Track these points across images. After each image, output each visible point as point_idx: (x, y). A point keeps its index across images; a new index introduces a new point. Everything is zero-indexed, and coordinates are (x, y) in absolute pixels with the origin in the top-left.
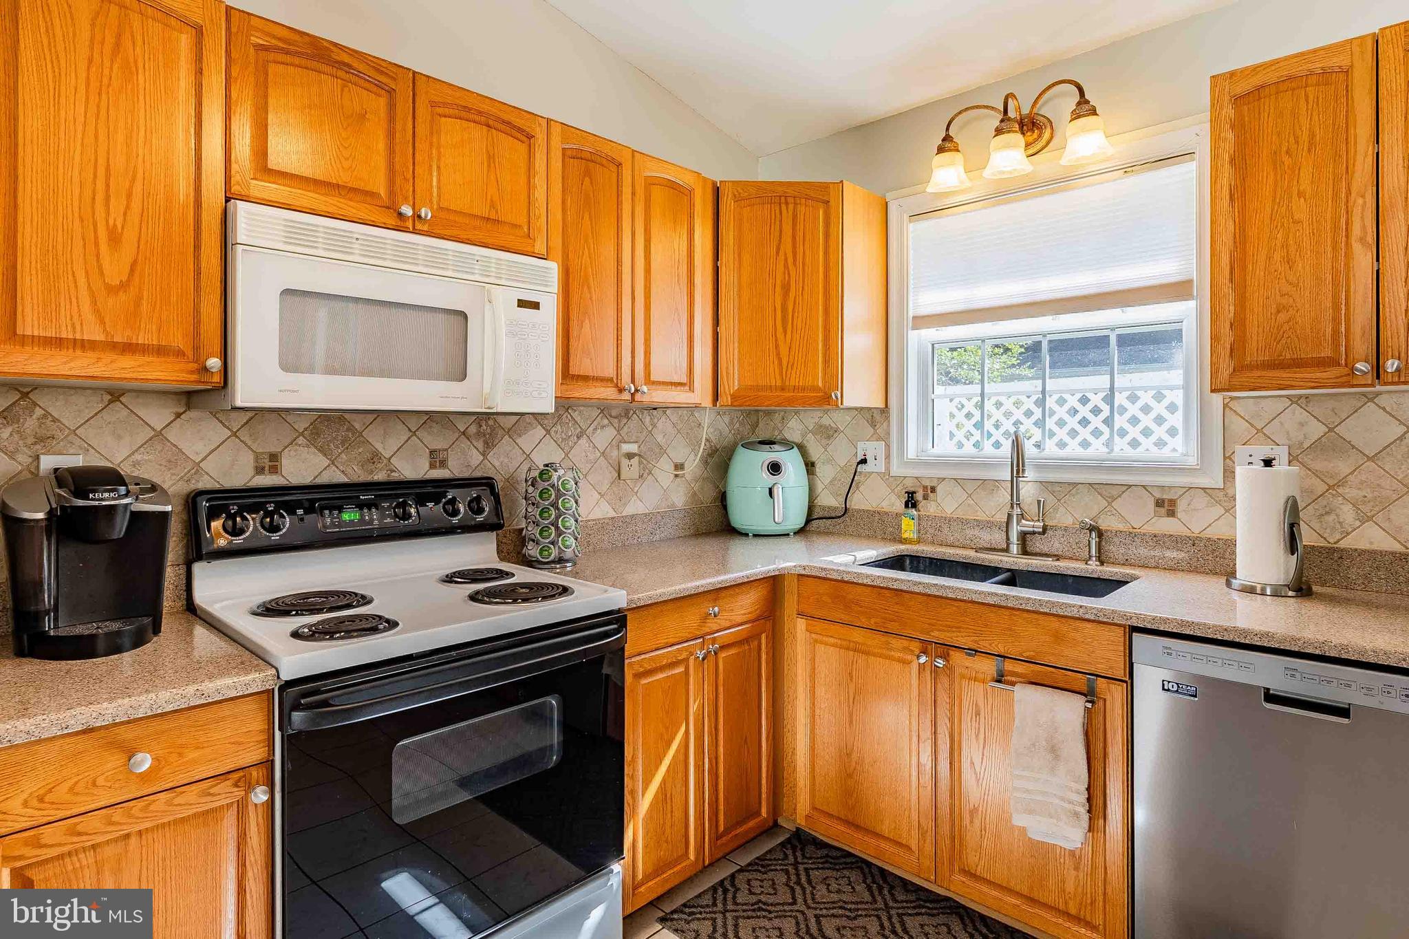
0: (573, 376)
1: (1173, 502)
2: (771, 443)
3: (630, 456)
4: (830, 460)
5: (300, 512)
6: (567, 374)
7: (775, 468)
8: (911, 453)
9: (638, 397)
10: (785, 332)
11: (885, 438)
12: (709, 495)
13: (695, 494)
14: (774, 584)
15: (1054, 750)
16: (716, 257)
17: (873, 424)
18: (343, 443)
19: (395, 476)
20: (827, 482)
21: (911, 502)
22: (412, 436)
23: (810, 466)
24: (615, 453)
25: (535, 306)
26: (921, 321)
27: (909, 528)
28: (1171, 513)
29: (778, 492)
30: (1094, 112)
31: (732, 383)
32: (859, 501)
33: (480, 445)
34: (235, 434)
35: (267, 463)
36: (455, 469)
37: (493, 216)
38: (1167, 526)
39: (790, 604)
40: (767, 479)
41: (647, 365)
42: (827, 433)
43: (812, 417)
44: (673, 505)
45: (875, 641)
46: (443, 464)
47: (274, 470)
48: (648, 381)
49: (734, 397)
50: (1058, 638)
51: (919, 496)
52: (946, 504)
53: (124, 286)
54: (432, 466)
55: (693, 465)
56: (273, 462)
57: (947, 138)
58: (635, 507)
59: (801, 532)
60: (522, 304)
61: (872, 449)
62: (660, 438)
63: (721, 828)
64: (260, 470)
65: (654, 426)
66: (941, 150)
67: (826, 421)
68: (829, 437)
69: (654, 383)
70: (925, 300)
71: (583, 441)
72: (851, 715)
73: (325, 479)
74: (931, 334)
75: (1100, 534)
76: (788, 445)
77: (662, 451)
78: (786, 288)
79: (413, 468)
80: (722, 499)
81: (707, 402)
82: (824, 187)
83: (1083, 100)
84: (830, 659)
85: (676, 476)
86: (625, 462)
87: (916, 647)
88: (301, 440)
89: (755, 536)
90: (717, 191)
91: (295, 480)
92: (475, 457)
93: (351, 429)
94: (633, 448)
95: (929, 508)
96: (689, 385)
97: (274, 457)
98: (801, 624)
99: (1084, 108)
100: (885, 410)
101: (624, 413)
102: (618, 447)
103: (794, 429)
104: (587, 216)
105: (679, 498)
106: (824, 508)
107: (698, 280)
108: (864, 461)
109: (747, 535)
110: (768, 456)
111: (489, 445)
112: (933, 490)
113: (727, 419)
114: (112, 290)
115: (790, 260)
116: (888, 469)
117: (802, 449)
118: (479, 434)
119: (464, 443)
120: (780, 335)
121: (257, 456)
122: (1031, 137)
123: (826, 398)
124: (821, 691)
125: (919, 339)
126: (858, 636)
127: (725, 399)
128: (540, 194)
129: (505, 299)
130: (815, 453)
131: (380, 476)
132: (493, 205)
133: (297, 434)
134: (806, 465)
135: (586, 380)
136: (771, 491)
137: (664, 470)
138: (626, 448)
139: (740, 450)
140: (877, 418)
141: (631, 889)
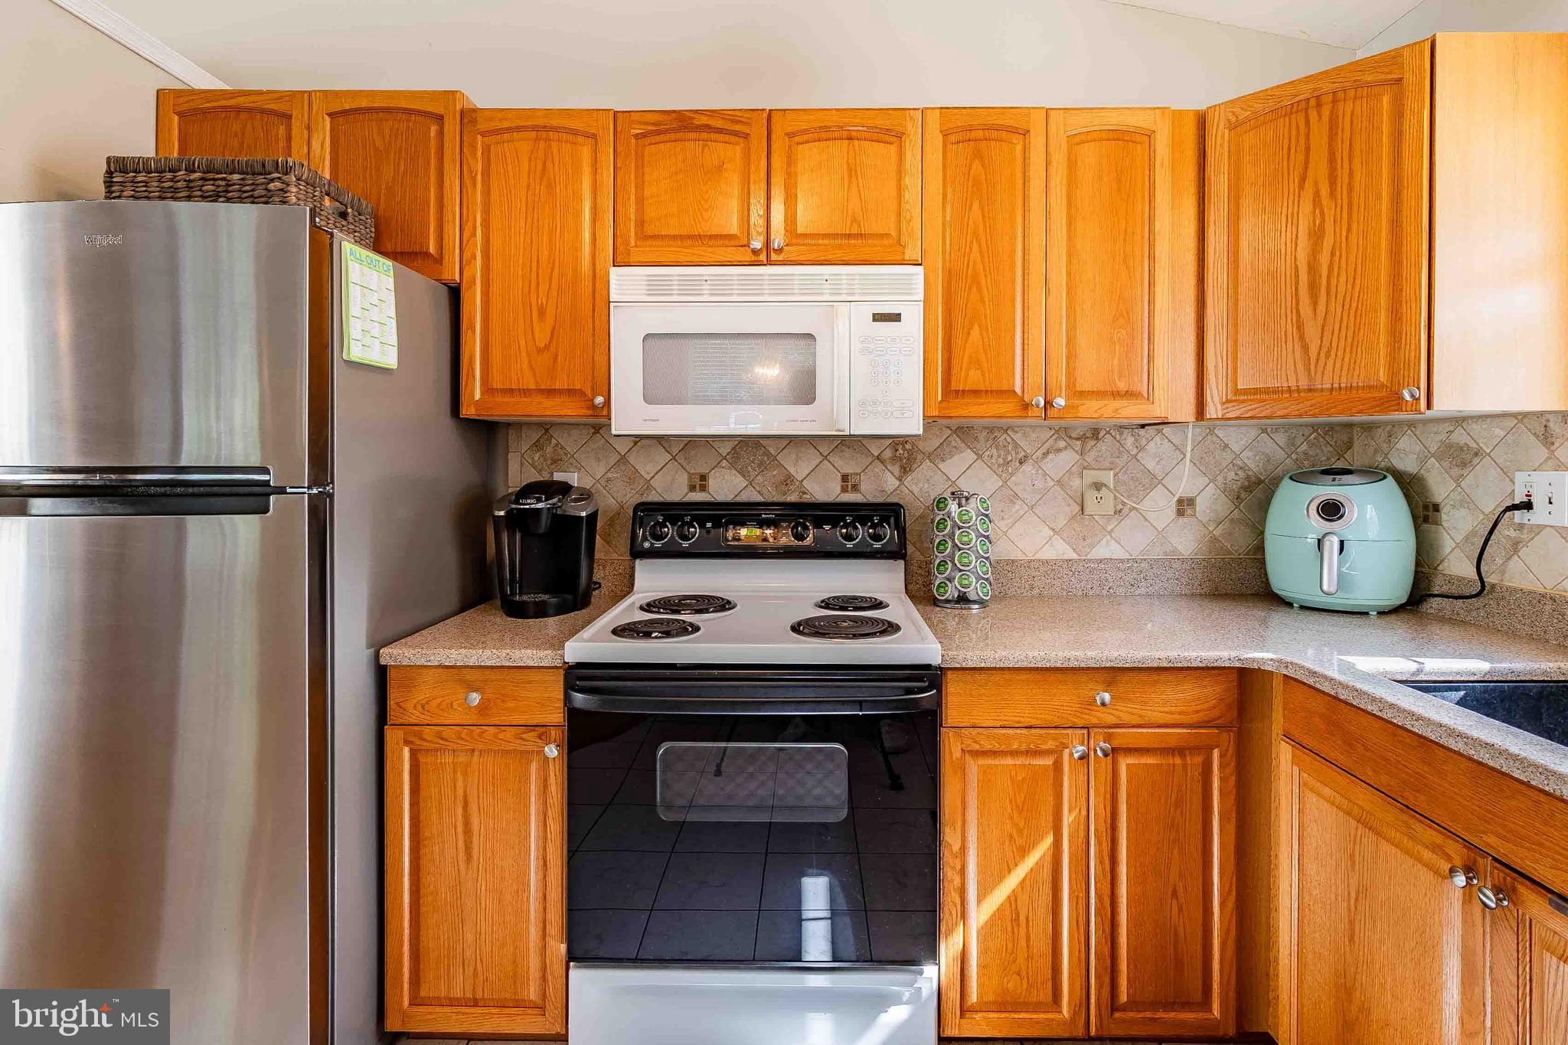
0: (957, 392)
3: (1097, 485)
4: (1467, 502)
5: (709, 525)
6: (945, 391)
7: (1331, 510)
9: (1053, 412)
12: (1235, 543)
13: (1214, 540)
14: (1238, 682)
17: (1547, 441)
18: (759, 466)
19: (807, 498)
20: (1459, 538)
22: (823, 460)
23: (1421, 512)
24: (1076, 483)
25: (896, 318)
29: (1331, 545)
31: (1226, 383)
32: (1510, 575)
33: (896, 470)
34: (674, 458)
35: (698, 483)
36: (867, 493)
37: (855, 231)
40: (1317, 525)
41: (1070, 377)
42: (1461, 458)
43: (1437, 433)
44: (1175, 551)
46: (855, 488)
47: (703, 488)
49: (1236, 404)
53: (547, 347)
54: (844, 490)
55: (1210, 502)
56: (701, 482)
58: (1106, 549)
60: (878, 318)
61: (1544, 484)
62: (1150, 464)
64: (692, 488)
65: (1141, 449)
67: (1459, 437)
68: (1464, 464)
71: (1027, 468)
73: (744, 498)
76: (1374, 474)
77: (1154, 481)
78: (1317, 236)
79: (825, 489)
81: (1182, 415)
85: (1180, 512)
86: (1091, 496)
88: (724, 463)
89: (1302, 607)
91: (721, 498)
92: (891, 482)
93: (767, 454)
96: (1146, 394)
97: (703, 478)
102: (1082, 475)
103: (1406, 452)
104: (976, 206)
105: (1186, 541)
106: (1450, 580)
108: (1520, 506)
109: (1290, 605)
110: (1327, 491)
111: (905, 470)
114: (540, 351)
117: (1411, 487)
118: (894, 459)
119: (878, 468)
121: (690, 476)
123: (1393, 400)
127: (1220, 411)
128: (912, 195)
129: (855, 314)
130: (1438, 489)
131: (792, 498)
132: (854, 220)
133: (721, 458)
135: (975, 393)
136: (1320, 543)
137: (1159, 506)
138: (1091, 476)
139: (1287, 483)
140: (1555, 431)
141: (948, 1012)
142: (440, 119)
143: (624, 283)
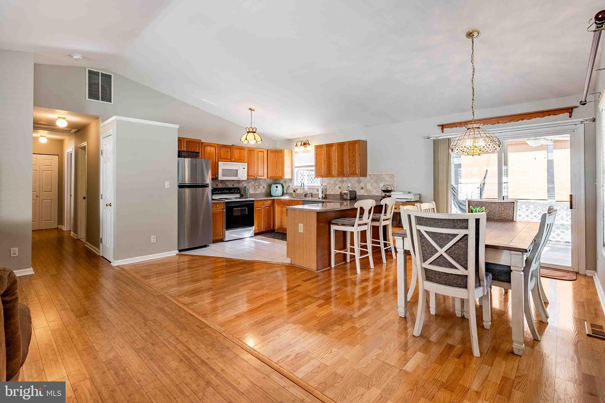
2: (277, 183)
3: (256, 185)
4: (286, 186)
5: (221, 190)
6: (248, 175)
7: (277, 187)
8: (295, 185)
9: (257, 178)
11: (292, 183)
12: (268, 191)
13: (266, 191)
14: (273, 200)
16: (267, 159)
17: (291, 181)
18: (223, 183)
21: (294, 191)
22: (231, 183)
23: (283, 187)
24: (254, 185)
25: (245, 168)
26: (296, 167)
27: (293, 195)
28: (316, 191)
29: (277, 190)
30: (310, 145)
32: (288, 192)
36: (235, 186)
37: (240, 159)
38: (316, 193)
39: (275, 203)
40: (276, 188)
41: (258, 174)
42: (285, 182)
45: (283, 206)
46: (234, 186)
47: (217, 186)
48: (258, 176)
49: (270, 177)
52: (298, 192)
54: (232, 186)
55: (266, 186)
56: (217, 185)
57: (297, 145)
58: (257, 192)
59: (281, 196)
60: (243, 168)
61: (290, 184)
62: (261, 183)
64: (216, 186)
65: (260, 181)
67: (284, 180)
70: (296, 164)
71: (250, 183)
72: (281, 214)
73: (222, 187)
74: (297, 169)
75: (312, 194)
76: (280, 184)
77: (261, 185)
78: (277, 163)
79: (230, 186)
80: (270, 191)
81: (267, 178)
82: (281, 150)
83: (309, 143)
84: (279, 208)
85: (263, 188)
88: (220, 183)
89: (273, 196)
90: (267, 150)
92: (237, 185)
94: (257, 184)
95: (297, 192)
96: (264, 176)
97: (218, 185)
98: (276, 205)
100: (292, 179)
101: (255, 180)
103: (280, 181)
104: (250, 157)
105: (264, 191)
107: (265, 163)
108: (289, 186)
110: (276, 185)
111: (239, 184)
112: (297, 190)
113: (271, 180)
115: (277, 160)
116: (292, 187)
117: (282, 185)
118: (238, 182)
119: (236, 183)
120: (276, 169)
122: (305, 145)
123: (282, 177)
124: (278, 213)
125: (296, 170)
126: (282, 205)
127: (269, 178)
128: (245, 156)
129: (242, 168)
131: (227, 187)
135: (250, 176)
137: (261, 187)
138: (256, 184)
139: (273, 185)
140: (291, 180)
141: (255, 230)
142: (199, 143)
143: (220, 163)
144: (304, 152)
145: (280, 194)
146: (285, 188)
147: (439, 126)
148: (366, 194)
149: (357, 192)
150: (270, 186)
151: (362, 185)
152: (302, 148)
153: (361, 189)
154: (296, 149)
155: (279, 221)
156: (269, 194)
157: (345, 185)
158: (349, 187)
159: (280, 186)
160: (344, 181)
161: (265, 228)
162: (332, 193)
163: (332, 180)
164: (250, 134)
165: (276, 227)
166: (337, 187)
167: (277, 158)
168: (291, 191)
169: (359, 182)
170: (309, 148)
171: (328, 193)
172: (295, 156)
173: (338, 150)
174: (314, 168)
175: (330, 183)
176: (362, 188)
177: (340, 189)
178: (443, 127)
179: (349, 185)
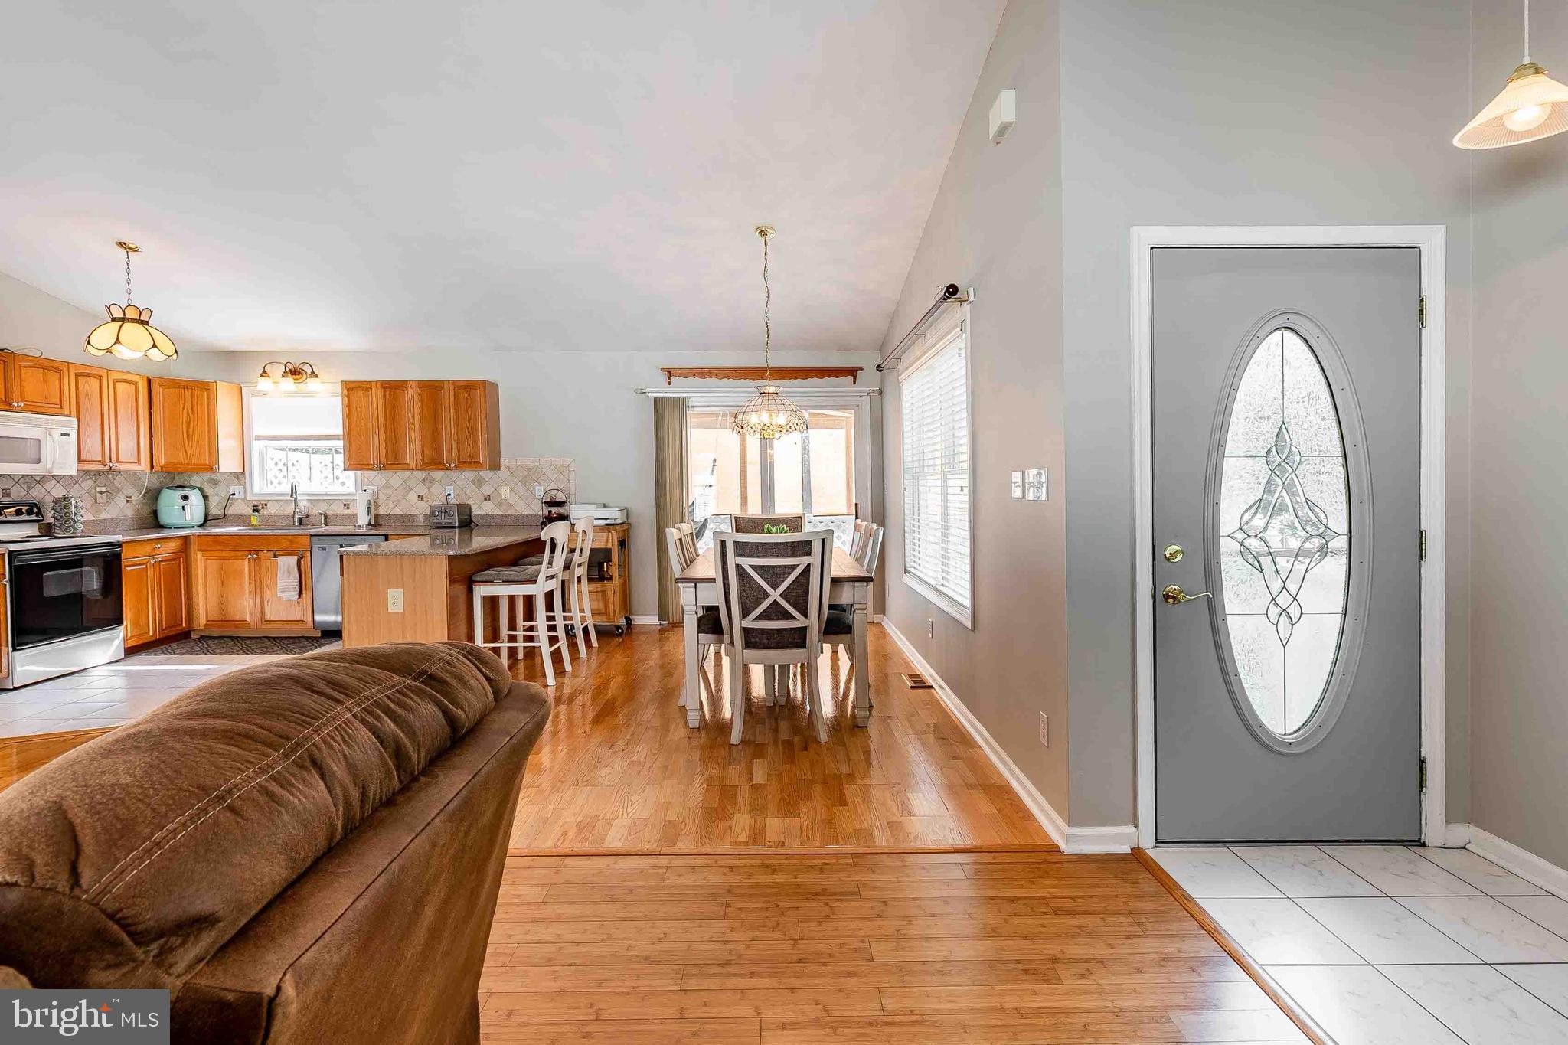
0: (84, 461)
1: (348, 504)
2: (182, 486)
3: (101, 493)
4: (219, 495)
6: (80, 460)
7: (185, 498)
8: (256, 489)
9: (113, 468)
10: (188, 440)
11: (243, 484)
12: (146, 511)
13: (139, 511)
14: (186, 539)
15: (289, 572)
16: (150, 408)
17: (237, 478)
20: (214, 504)
21: (256, 510)
23: (205, 498)
24: (94, 491)
25: (67, 435)
26: (258, 438)
27: (254, 520)
28: (348, 508)
29: (187, 507)
30: (317, 377)
31: (161, 460)
32: (231, 511)
36: (14, 497)
37: (47, 402)
38: (346, 512)
39: (194, 547)
40: (181, 502)
41: (117, 456)
42: (215, 483)
43: (206, 476)
44: (127, 515)
46: (8, 495)
48: (118, 461)
49: (162, 467)
50: (291, 542)
51: (260, 508)
52: (272, 510)
55: (137, 497)
57: (264, 372)
58: (104, 516)
59: (201, 526)
60: (61, 434)
61: (237, 489)
62: (118, 485)
63: (164, 627)
65: (114, 479)
66: (261, 376)
67: (213, 477)
68: (216, 484)
69: (121, 462)
70: (258, 430)
72: (222, 582)
74: (262, 444)
75: (326, 517)
76: (193, 488)
77: (119, 491)
78: (188, 424)
80: (155, 513)
81: (148, 470)
82: (208, 383)
83: (313, 372)
84: (213, 564)
85: (127, 501)
86: (99, 495)
87: (246, 553)
89: (175, 528)
90: (149, 381)
92: (23, 493)
94: (104, 489)
95: (264, 512)
96: (139, 462)
98: (199, 555)
99: (314, 375)
100: (243, 473)
101: (99, 473)
102: (96, 489)
103: (196, 480)
105: (129, 512)
106: (214, 516)
107: (141, 419)
108: (234, 494)
109: (170, 528)
110: (181, 493)
112: (266, 505)
113: (156, 476)
115: (190, 413)
116: (245, 497)
117: (201, 490)
119: (18, 486)
120: (186, 444)
122: (297, 377)
123: (210, 468)
124: (209, 577)
125: (257, 446)
126: (224, 554)
127: (156, 468)
128: (66, 392)
129: (56, 433)
130: (208, 491)
132: (46, 398)
134: (203, 497)
135: (88, 461)
136: (183, 507)
137: (121, 501)
138: (98, 489)
139: (165, 491)
140: (240, 476)
141: (126, 640)
144: (291, 395)
145: (199, 518)
146: (214, 501)
147: (663, 370)
148: (497, 511)
149: (474, 507)
150: (153, 496)
151: (487, 489)
152: (289, 384)
153: (486, 499)
154: (264, 384)
155: (213, 603)
156: (153, 521)
157: (436, 489)
158: (449, 495)
159: (195, 497)
160: (432, 481)
161: (162, 630)
162: (397, 511)
163: (397, 478)
164: (127, 326)
165: (201, 620)
166: (413, 497)
167: (188, 405)
168: (238, 508)
169: (479, 483)
170: (312, 385)
171: (382, 512)
172: (253, 404)
173: (421, 401)
174: (340, 444)
175: (387, 486)
176: (488, 498)
177: (422, 499)
178: (670, 373)
179: (450, 489)
